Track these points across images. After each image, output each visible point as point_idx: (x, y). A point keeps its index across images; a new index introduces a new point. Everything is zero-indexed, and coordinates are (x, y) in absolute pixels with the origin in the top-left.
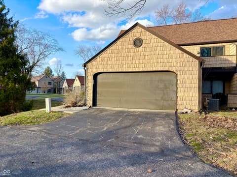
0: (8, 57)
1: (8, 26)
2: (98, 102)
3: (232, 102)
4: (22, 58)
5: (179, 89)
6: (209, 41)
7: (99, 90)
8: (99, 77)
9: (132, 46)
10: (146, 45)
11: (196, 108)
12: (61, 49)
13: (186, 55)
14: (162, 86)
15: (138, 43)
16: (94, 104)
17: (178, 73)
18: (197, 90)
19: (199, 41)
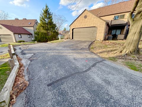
0: (51, 25)
1: (50, 15)
2: (74, 38)
3: (119, 37)
4: (55, 25)
5: (97, 33)
6: (119, 12)
7: (74, 34)
8: (74, 30)
9: (84, 18)
10: (89, 18)
11: (102, 39)
12: (67, 21)
13: (101, 20)
14: (92, 32)
15: (85, 17)
16: (73, 38)
17: (98, 27)
18: (103, 33)
19: (114, 13)
